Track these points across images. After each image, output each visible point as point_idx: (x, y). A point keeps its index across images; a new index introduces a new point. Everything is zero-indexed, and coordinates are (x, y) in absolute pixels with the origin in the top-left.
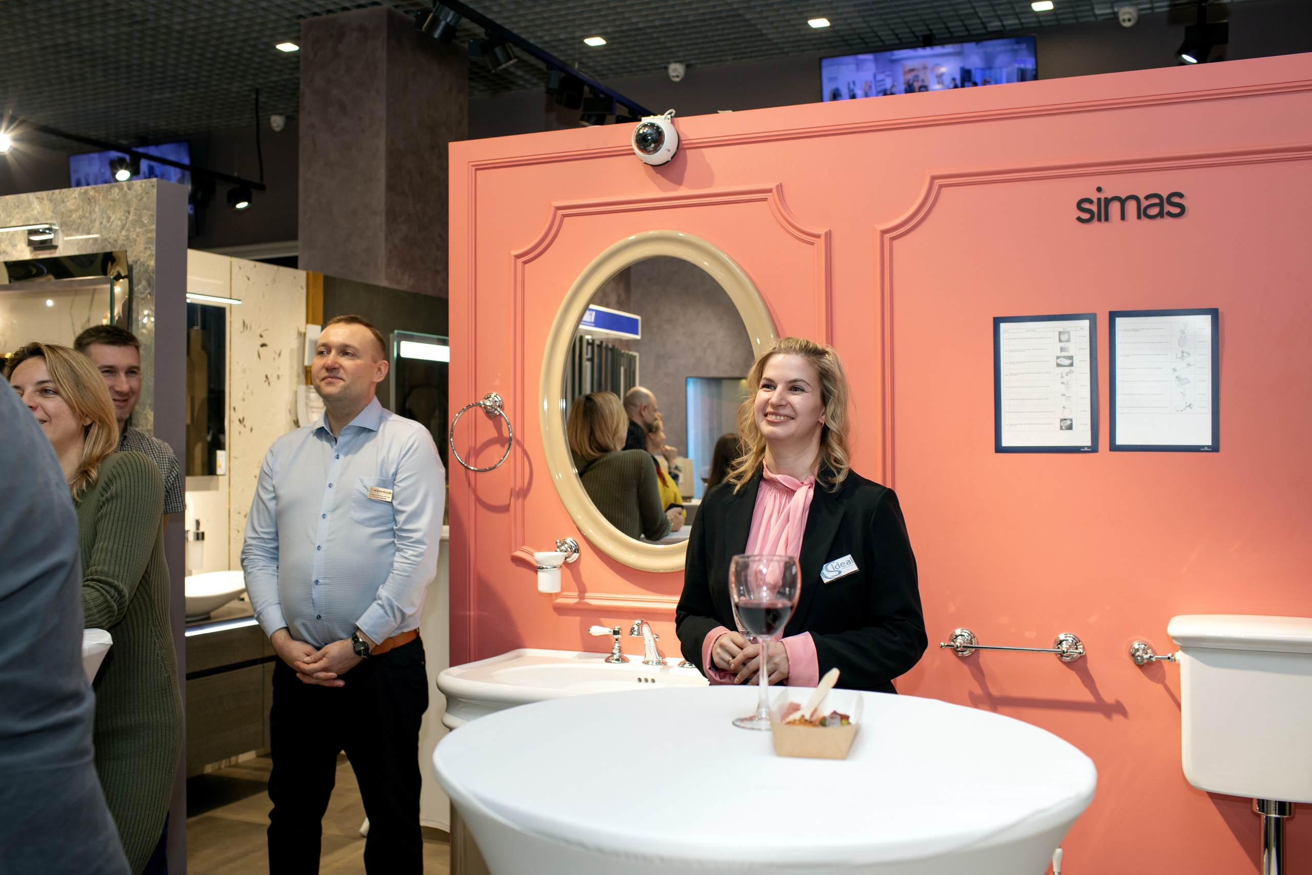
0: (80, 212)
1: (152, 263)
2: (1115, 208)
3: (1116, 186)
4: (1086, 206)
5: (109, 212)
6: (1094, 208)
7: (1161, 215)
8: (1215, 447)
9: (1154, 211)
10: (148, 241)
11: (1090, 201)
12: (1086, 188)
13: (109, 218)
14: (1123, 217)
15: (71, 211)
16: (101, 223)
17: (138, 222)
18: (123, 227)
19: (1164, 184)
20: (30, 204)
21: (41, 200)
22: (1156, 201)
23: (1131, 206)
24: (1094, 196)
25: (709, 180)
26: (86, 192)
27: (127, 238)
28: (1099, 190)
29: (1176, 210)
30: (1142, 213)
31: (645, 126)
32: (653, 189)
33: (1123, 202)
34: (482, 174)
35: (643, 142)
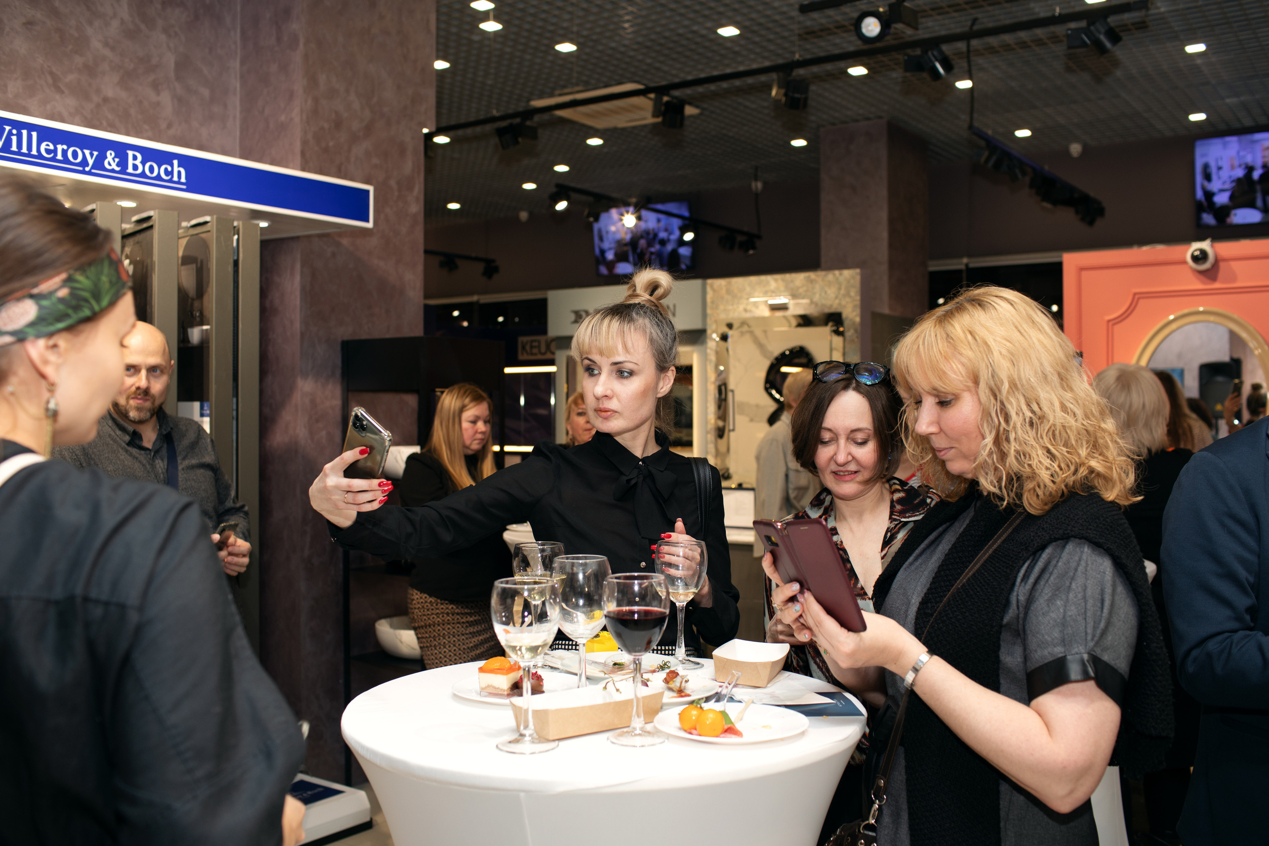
0: (805, 288)
1: (858, 319)
5: (826, 289)
10: (855, 306)
13: (826, 292)
15: (798, 288)
16: (820, 295)
17: (847, 294)
18: (836, 298)
20: (768, 283)
21: (776, 280)
25: (1234, 279)
26: (809, 277)
27: (840, 304)
31: (1196, 250)
32: (1197, 284)
34: (1084, 273)
35: (1195, 259)
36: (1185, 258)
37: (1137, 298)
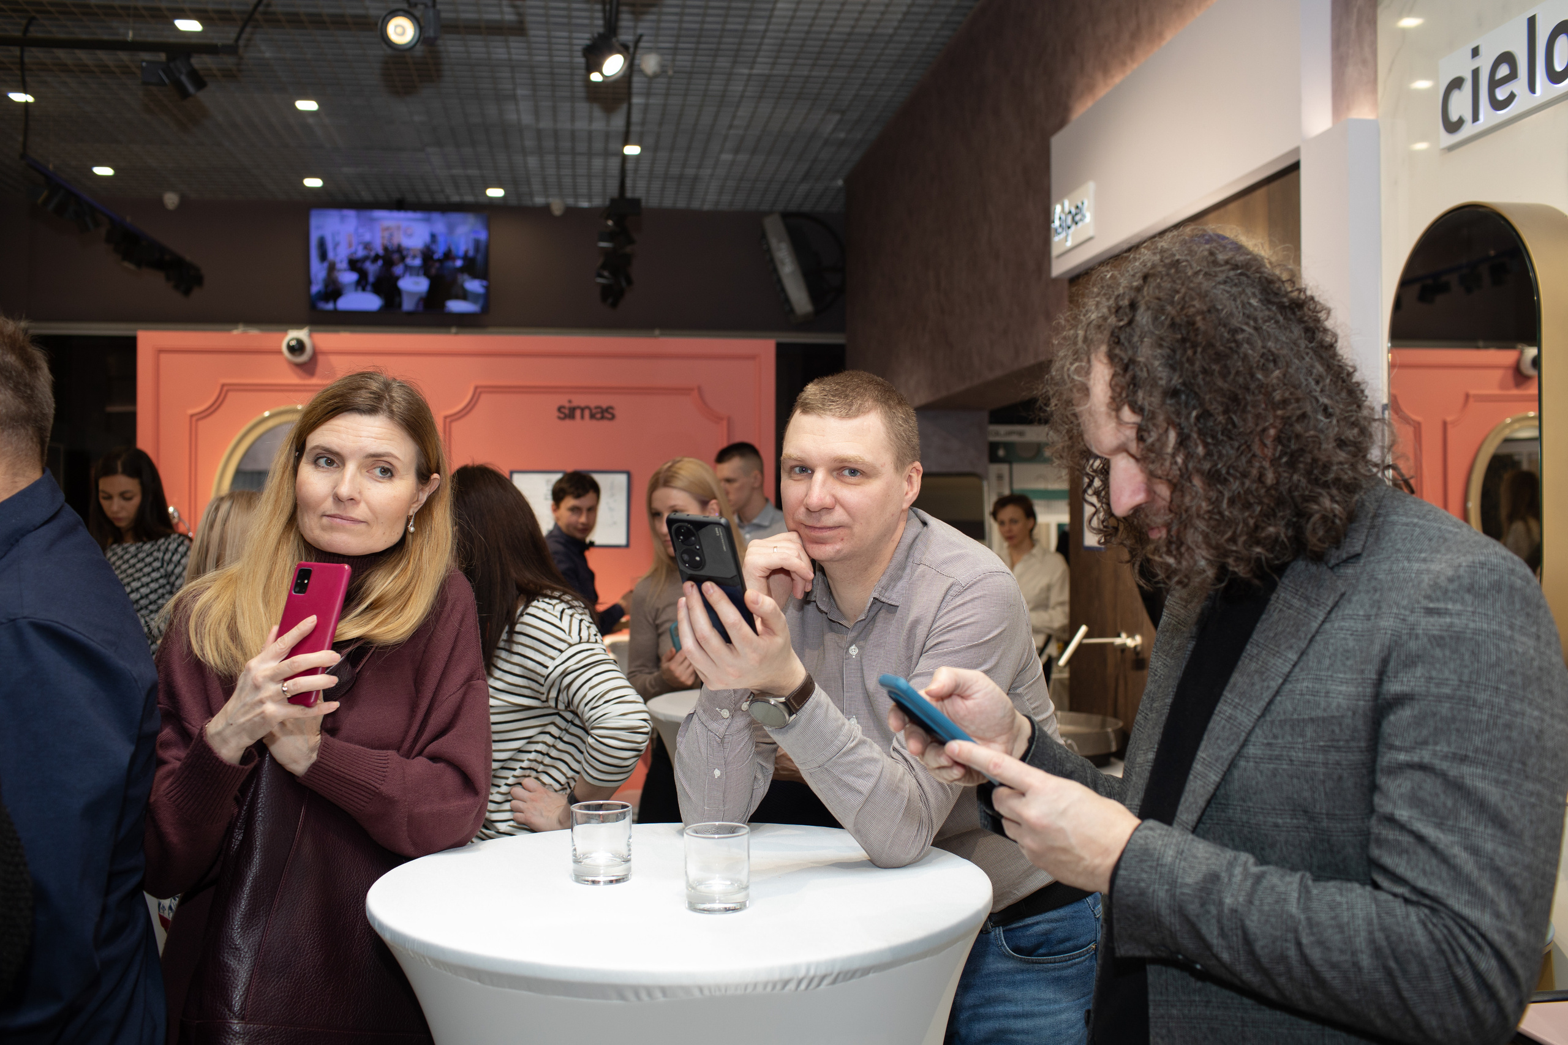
2: (578, 413)
3: (580, 400)
4: (563, 410)
6: (567, 411)
7: (603, 418)
8: (627, 546)
9: (599, 416)
11: (563, 407)
12: (563, 400)
14: (582, 417)
19: (604, 401)
22: (599, 410)
23: (587, 413)
24: (567, 405)
28: (570, 401)
29: (609, 416)
30: (592, 416)
31: (292, 339)
32: (293, 378)
33: (582, 409)
34: (163, 356)
35: (291, 349)
36: (280, 346)
37: (225, 390)
